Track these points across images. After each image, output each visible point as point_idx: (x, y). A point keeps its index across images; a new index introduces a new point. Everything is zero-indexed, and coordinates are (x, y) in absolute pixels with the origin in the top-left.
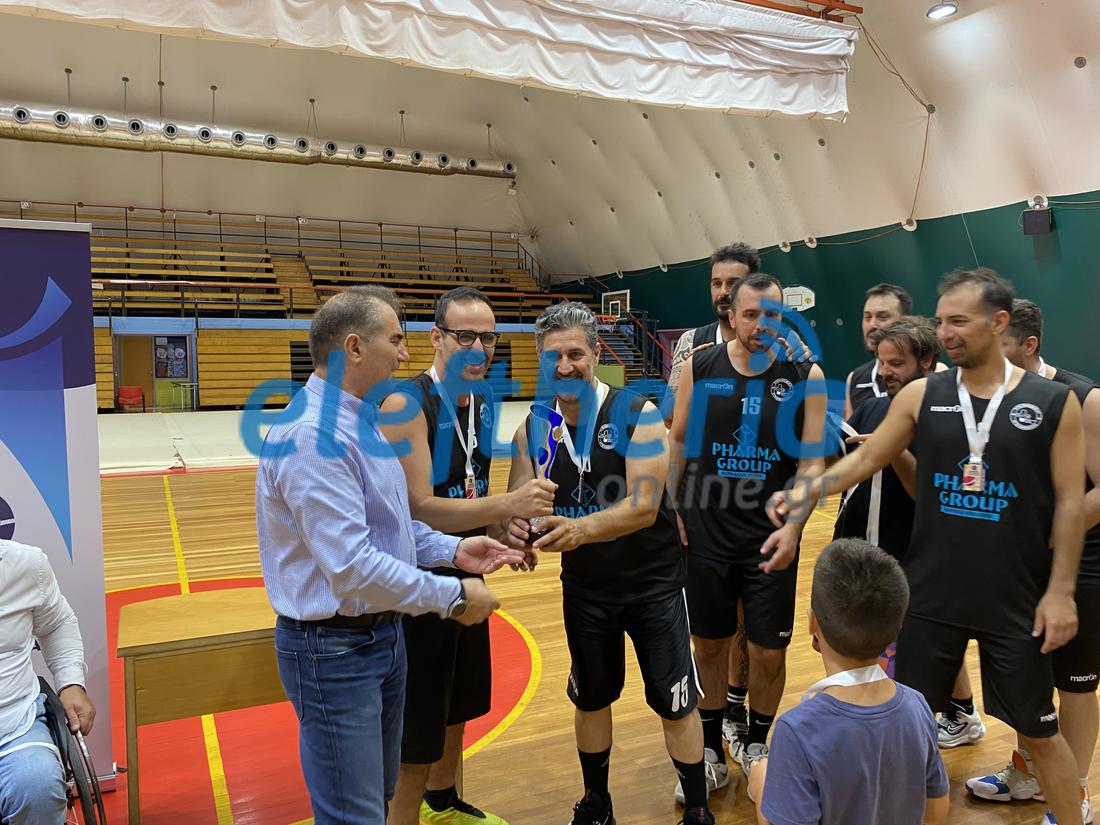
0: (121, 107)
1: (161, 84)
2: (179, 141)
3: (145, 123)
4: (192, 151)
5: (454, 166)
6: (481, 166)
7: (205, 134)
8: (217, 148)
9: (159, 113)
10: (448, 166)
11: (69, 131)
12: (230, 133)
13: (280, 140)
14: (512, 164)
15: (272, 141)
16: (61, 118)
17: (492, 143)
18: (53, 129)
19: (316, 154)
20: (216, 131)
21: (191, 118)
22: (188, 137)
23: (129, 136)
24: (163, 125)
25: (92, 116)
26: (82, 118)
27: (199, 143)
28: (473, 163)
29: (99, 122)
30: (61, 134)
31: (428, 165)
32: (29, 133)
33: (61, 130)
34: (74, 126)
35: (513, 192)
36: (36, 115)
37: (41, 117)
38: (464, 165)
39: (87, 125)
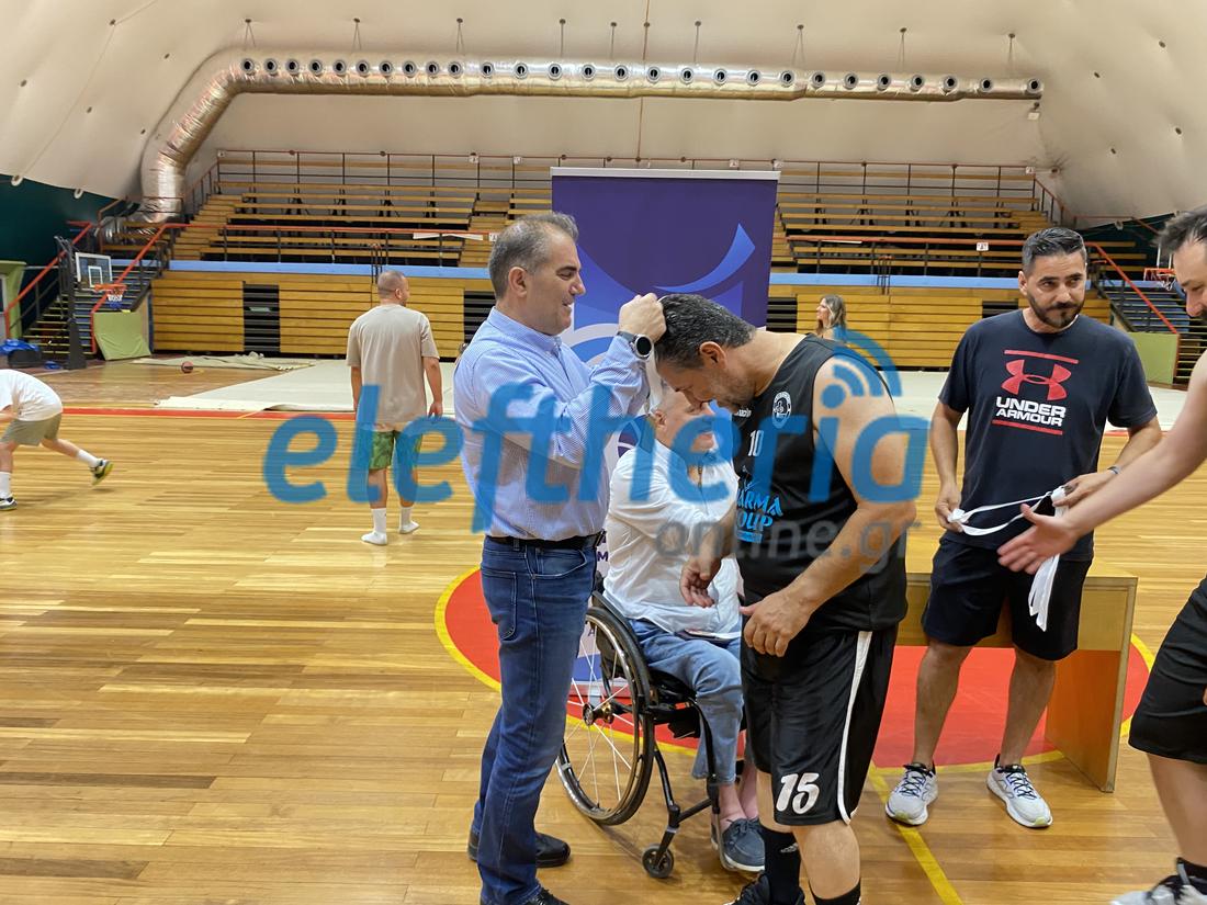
0: (609, 54)
1: (647, 25)
2: (662, 85)
3: (630, 69)
4: (673, 95)
5: (962, 90)
6: (996, 87)
7: (688, 74)
8: (698, 89)
9: (643, 56)
10: (955, 90)
11: (562, 83)
12: (711, 71)
13: (763, 75)
14: (1039, 81)
16: (555, 70)
17: (1014, 58)
18: (547, 82)
19: (800, 88)
20: (698, 71)
21: (673, 59)
22: (670, 80)
23: (614, 84)
24: (647, 69)
25: (581, 65)
26: (572, 68)
27: (680, 85)
28: (987, 84)
29: (588, 71)
31: (929, 91)
32: (526, 88)
33: (555, 83)
34: (565, 77)
35: (1032, 116)
36: (533, 69)
37: (538, 70)
38: (975, 87)
39: (577, 75)
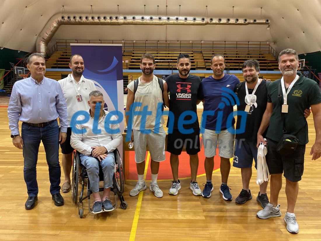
0: (157, 13)
1: (167, 6)
3: (162, 17)
4: (174, 24)
5: (249, 22)
6: (258, 21)
7: (177, 19)
8: (180, 22)
9: (166, 14)
10: (247, 22)
11: (145, 21)
12: (183, 18)
13: (197, 19)
14: (268, 19)
15: (195, 19)
16: (143, 18)
17: (262, 14)
19: (207, 22)
20: (180, 18)
22: (173, 20)
23: (158, 21)
24: (167, 17)
26: (147, 18)
27: (175, 22)
29: (151, 18)
30: (142, 22)
31: (240, 22)
32: (135, 23)
33: (143, 21)
34: (146, 20)
35: (268, 29)
36: (137, 18)
37: (138, 18)
38: (252, 21)
39: (149, 19)
